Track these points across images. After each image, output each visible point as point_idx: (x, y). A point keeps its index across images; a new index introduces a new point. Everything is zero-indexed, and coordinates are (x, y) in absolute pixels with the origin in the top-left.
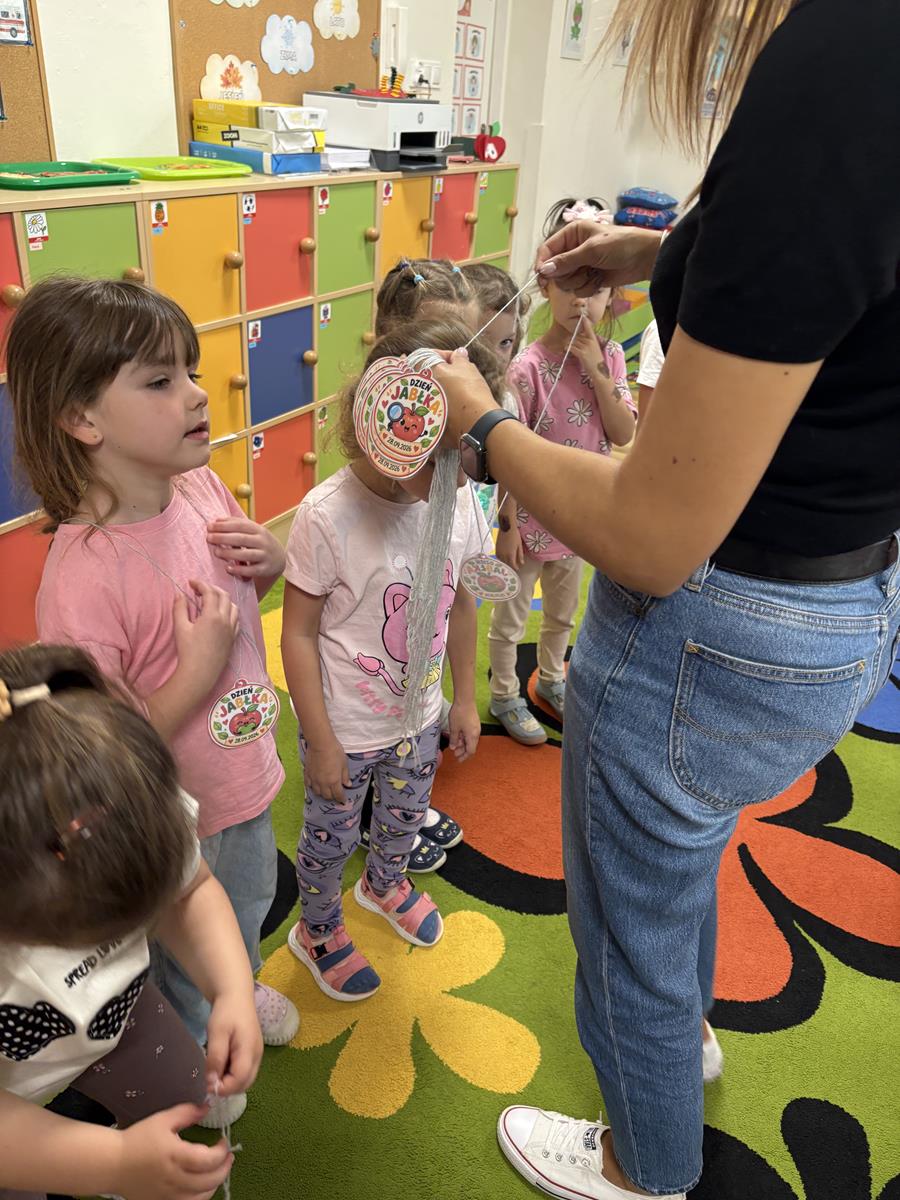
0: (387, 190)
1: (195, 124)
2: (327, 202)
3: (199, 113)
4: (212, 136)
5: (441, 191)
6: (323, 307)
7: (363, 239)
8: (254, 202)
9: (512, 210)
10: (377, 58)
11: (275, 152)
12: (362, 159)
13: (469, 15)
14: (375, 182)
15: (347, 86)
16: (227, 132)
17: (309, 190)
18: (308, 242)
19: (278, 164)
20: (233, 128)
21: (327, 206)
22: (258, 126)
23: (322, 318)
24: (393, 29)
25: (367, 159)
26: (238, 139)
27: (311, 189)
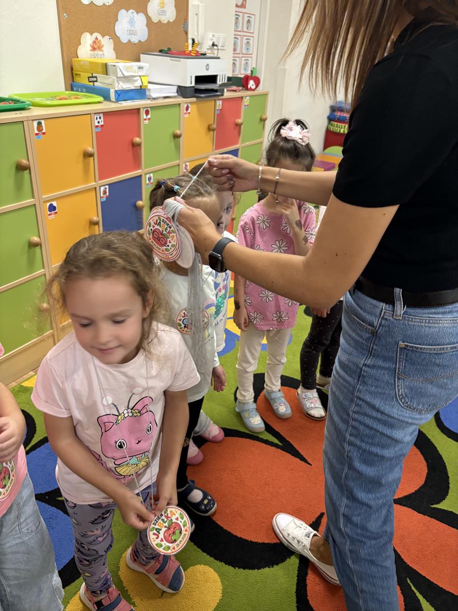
0: (187, 108)
1: (74, 73)
2: (149, 116)
3: (76, 67)
4: (83, 80)
5: (221, 108)
6: (148, 176)
7: (172, 137)
8: (102, 118)
9: (264, 117)
10: (186, 33)
11: (116, 89)
12: (172, 92)
13: (245, 8)
14: (180, 104)
15: (166, 49)
16: (91, 77)
17: (138, 110)
18: (137, 140)
19: (119, 95)
20: (94, 75)
21: (149, 119)
22: (107, 74)
23: (148, 182)
24: (196, 16)
25: (176, 91)
26: (97, 81)
27: (139, 109)
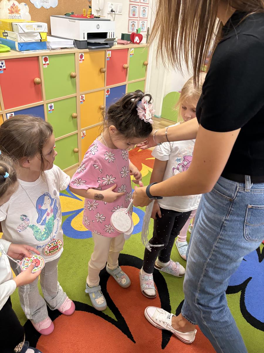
0: (81, 57)
2: (48, 62)
5: (110, 56)
6: (49, 105)
8: (4, 64)
9: (146, 62)
10: (90, 2)
11: (19, 42)
12: (70, 44)
14: (75, 53)
15: (70, 13)
17: (37, 58)
18: (37, 80)
19: (22, 47)
20: (6, 31)
22: (13, 31)
23: (49, 109)
25: (73, 44)
